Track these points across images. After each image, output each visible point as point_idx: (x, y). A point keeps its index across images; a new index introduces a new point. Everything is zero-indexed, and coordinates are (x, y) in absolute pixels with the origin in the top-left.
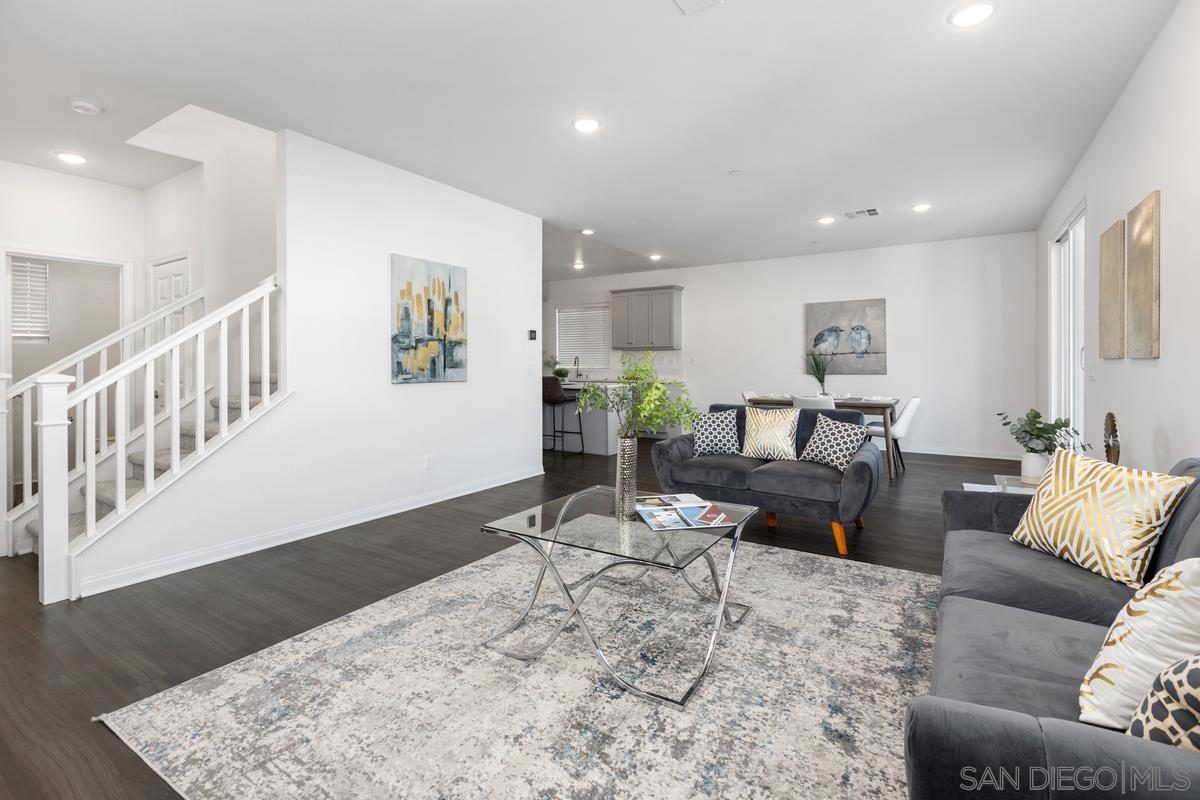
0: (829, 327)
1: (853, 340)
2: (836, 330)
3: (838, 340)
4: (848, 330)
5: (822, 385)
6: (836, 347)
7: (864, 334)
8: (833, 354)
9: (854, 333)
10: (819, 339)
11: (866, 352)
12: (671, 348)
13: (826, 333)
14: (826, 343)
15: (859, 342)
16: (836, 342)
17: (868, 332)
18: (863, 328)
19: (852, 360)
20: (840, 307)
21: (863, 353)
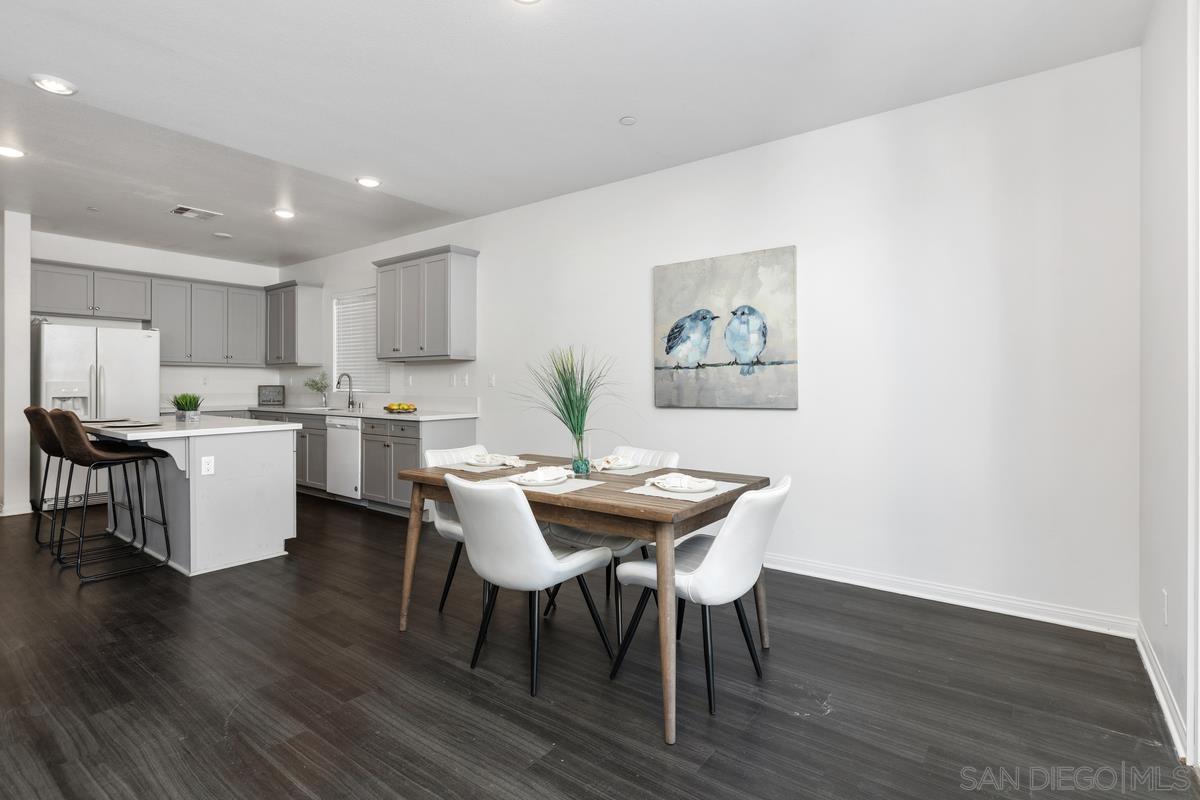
0: (693, 311)
1: (735, 337)
2: (703, 317)
3: (708, 337)
4: (726, 317)
5: (579, 440)
6: (705, 353)
7: (755, 323)
8: (699, 366)
9: (736, 322)
10: (675, 337)
11: (758, 362)
12: (442, 361)
13: (688, 324)
14: (688, 344)
15: (745, 339)
16: (705, 341)
17: (761, 317)
18: (752, 311)
19: (733, 380)
20: (710, 271)
21: (753, 364)
